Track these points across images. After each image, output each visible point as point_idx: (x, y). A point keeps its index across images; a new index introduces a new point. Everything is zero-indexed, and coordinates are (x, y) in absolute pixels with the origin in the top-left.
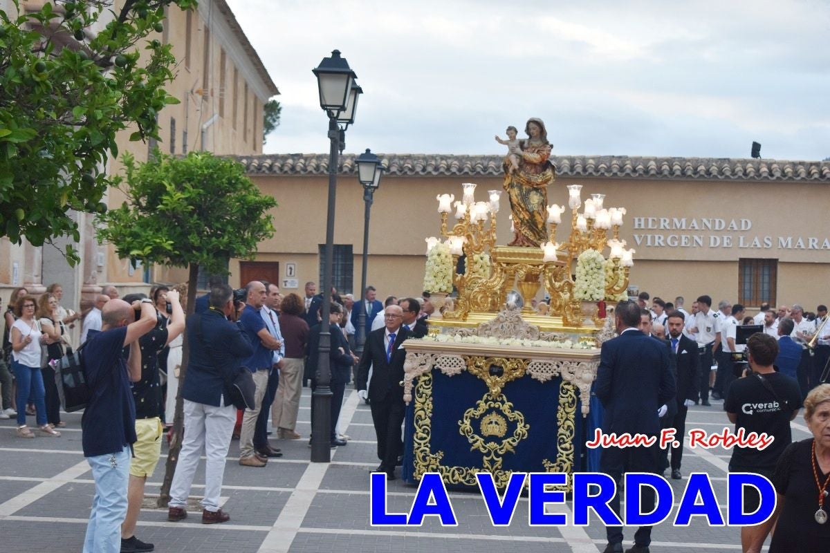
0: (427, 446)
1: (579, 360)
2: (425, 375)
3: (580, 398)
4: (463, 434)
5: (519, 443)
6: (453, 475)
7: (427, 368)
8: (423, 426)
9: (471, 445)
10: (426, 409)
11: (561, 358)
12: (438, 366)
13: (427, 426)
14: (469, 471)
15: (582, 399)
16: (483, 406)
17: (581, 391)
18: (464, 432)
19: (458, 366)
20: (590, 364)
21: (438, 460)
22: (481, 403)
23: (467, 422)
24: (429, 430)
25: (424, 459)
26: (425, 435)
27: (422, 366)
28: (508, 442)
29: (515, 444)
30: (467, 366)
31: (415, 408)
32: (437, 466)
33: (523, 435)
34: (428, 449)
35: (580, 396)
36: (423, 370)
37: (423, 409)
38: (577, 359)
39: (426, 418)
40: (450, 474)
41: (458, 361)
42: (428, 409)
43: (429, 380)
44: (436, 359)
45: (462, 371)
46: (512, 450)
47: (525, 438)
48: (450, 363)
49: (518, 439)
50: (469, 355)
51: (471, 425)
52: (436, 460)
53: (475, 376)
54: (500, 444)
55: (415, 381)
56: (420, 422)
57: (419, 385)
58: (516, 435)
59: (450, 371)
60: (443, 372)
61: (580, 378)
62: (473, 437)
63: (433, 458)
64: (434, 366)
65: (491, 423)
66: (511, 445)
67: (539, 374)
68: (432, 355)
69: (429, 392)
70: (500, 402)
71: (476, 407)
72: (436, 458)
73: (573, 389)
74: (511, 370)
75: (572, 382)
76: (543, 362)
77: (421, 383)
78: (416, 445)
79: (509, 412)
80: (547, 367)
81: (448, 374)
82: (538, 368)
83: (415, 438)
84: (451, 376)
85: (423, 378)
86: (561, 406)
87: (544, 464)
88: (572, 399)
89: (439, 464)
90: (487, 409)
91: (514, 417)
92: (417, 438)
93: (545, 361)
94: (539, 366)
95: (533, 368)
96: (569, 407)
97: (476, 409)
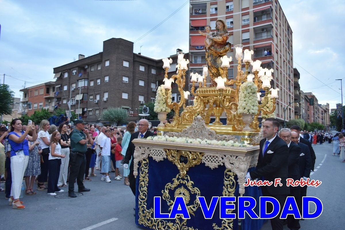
0: (145, 204)
1: (237, 155)
2: (144, 160)
3: (238, 182)
4: (165, 199)
5: (197, 209)
6: (158, 225)
7: (145, 156)
8: (143, 191)
10: (145, 181)
11: (225, 153)
12: (151, 155)
13: (146, 192)
14: (167, 224)
15: (239, 183)
16: (176, 182)
17: (238, 177)
18: (165, 198)
19: (161, 155)
20: (245, 158)
21: (150, 214)
22: (175, 180)
23: (167, 192)
24: (146, 194)
25: (143, 211)
26: (144, 197)
27: (143, 155)
28: (191, 208)
29: (195, 210)
30: (167, 156)
31: (140, 180)
32: (150, 218)
34: (145, 206)
35: (238, 181)
36: (143, 157)
37: (143, 181)
38: (235, 154)
39: (145, 187)
40: (156, 224)
41: (161, 153)
42: (146, 181)
43: (147, 163)
44: (150, 151)
45: (164, 158)
46: (193, 214)
48: (157, 154)
49: (196, 207)
50: (168, 149)
51: (169, 194)
52: (149, 214)
53: (171, 162)
55: (140, 164)
56: (142, 189)
57: (142, 166)
58: (196, 204)
59: (158, 158)
60: (154, 159)
61: (238, 168)
62: (170, 202)
63: (148, 212)
64: (149, 155)
65: (180, 193)
66: (192, 210)
67: (210, 163)
68: (148, 148)
69: (147, 171)
70: (186, 180)
71: (172, 182)
72: (149, 213)
73: (233, 175)
74: (192, 160)
75: (232, 171)
76: (212, 155)
77: (142, 165)
78: (139, 202)
79: (191, 188)
80: (215, 159)
81: (156, 160)
82: (209, 159)
83: (139, 198)
84: (158, 162)
85: (144, 162)
86: (225, 186)
87: (214, 226)
88: (232, 182)
89: (150, 217)
90: (178, 184)
91: (194, 191)
92: (140, 198)
93: (214, 155)
94: (210, 157)
95: (206, 159)
96: (231, 188)
97: (172, 184)
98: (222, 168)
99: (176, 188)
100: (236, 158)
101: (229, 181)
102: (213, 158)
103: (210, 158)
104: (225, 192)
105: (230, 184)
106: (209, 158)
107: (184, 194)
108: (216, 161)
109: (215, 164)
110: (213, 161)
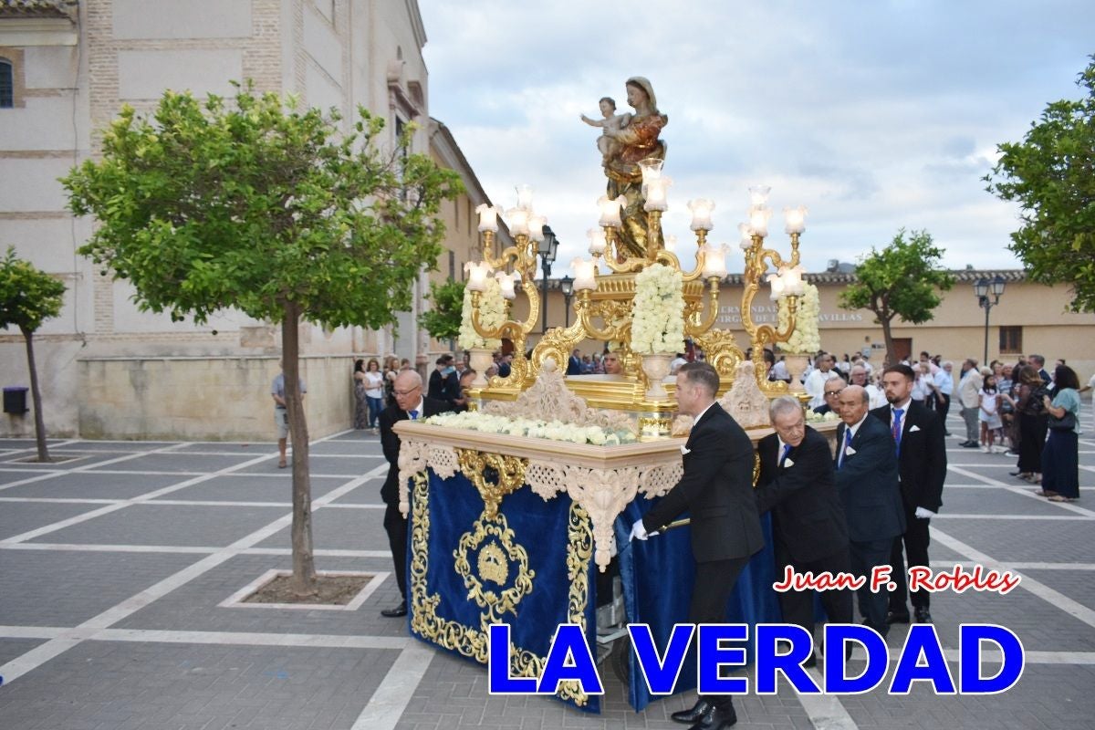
0: (423, 583)
1: (590, 465)
2: (420, 474)
3: (593, 535)
4: (459, 572)
5: (521, 599)
6: (449, 634)
7: (420, 465)
8: (420, 551)
9: (467, 591)
10: (423, 526)
12: (430, 462)
13: (424, 552)
14: (468, 634)
18: (460, 569)
19: (450, 464)
20: (606, 474)
21: (434, 607)
22: (478, 524)
23: (463, 553)
24: (426, 558)
25: (421, 601)
26: (422, 567)
27: (415, 461)
28: (509, 595)
29: (517, 600)
30: (460, 465)
31: (413, 524)
32: (434, 617)
33: (527, 587)
34: (424, 589)
36: (416, 467)
37: (420, 526)
38: (587, 464)
39: (423, 540)
40: (444, 632)
41: (449, 457)
42: (425, 526)
43: (425, 483)
44: (428, 452)
45: (455, 472)
46: (513, 610)
47: (528, 592)
48: (441, 459)
49: (520, 592)
50: (461, 447)
51: (467, 558)
52: (432, 607)
53: (469, 481)
54: (499, 596)
55: (411, 483)
56: (417, 545)
57: (416, 489)
58: (518, 585)
59: (443, 471)
60: (437, 473)
61: (591, 499)
62: (469, 579)
63: (429, 603)
64: (427, 461)
65: (489, 559)
66: (511, 600)
68: (425, 445)
69: (426, 503)
70: (500, 526)
71: (473, 531)
72: (431, 604)
73: (585, 517)
74: (507, 476)
75: (581, 505)
76: (543, 464)
77: (418, 487)
78: (413, 579)
79: (509, 546)
80: (549, 474)
81: (440, 476)
82: (538, 475)
84: (444, 479)
85: (420, 479)
86: (571, 545)
88: (585, 535)
89: (434, 614)
90: (485, 537)
91: (515, 553)
92: (414, 568)
93: (546, 464)
94: (539, 471)
95: (532, 474)
96: (583, 549)
97: (472, 535)
98: (563, 498)
99: (481, 545)
101: (580, 531)
102: (546, 474)
103: (539, 473)
104: (573, 559)
105: (580, 540)
106: (537, 473)
107: (496, 561)
108: (551, 481)
109: (551, 488)
110: (545, 480)
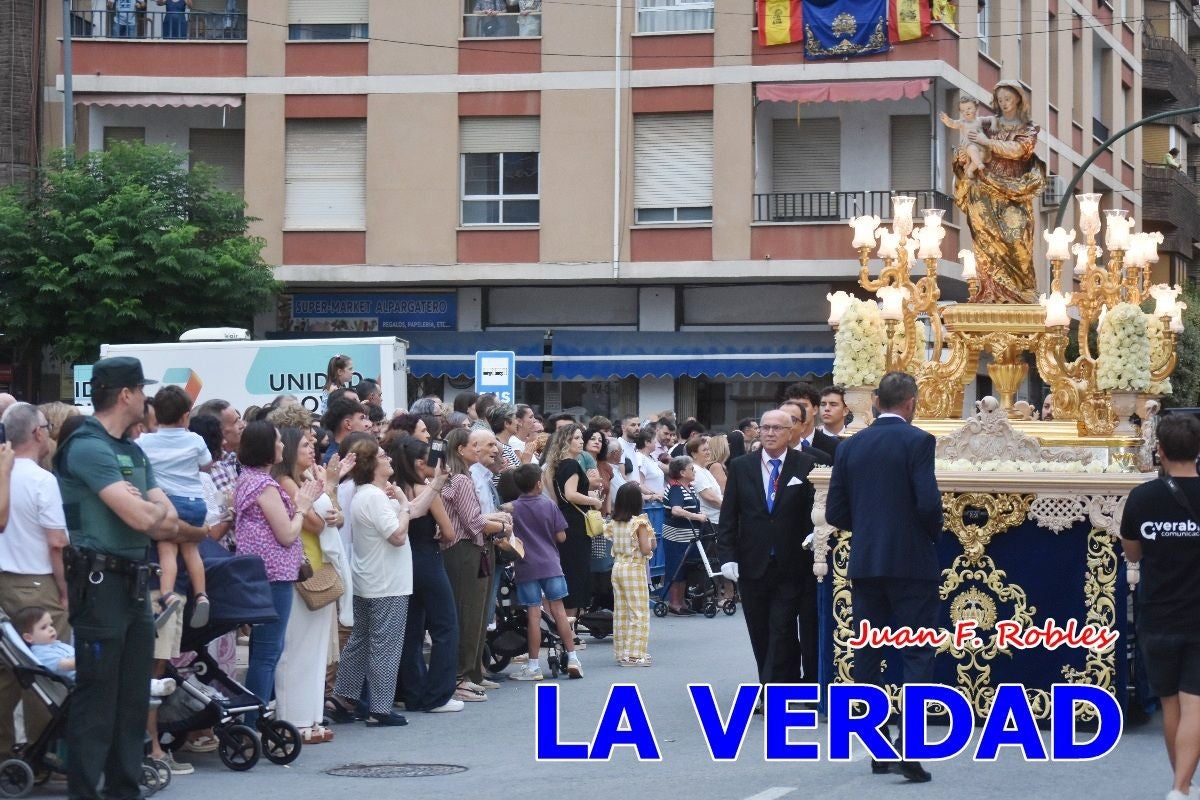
1: (1119, 492)
11: (1088, 490)
16: (954, 579)
22: (951, 572)
31: (834, 586)
38: (1116, 491)
46: (1007, 652)
55: (832, 539)
56: (843, 610)
57: (839, 545)
65: (969, 606)
67: (1051, 518)
70: (983, 569)
73: (1111, 542)
74: (1001, 514)
75: (1108, 531)
76: (1056, 497)
77: (842, 543)
79: (999, 587)
80: (1065, 506)
82: (1049, 509)
83: (836, 639)
86: (1090, 572)
87: (1065, 673)
88: (1109, 559)
90: (960, 583)
91: (1008, 594)
92: (839, 637)
93: (1061, 496)
94: (1050, 504)
95: (1040, 508)
96: (1105, 573)
98: (1082, 527)
99: (953, 595)
100: (1117, 501)
101: (1102, 557)
102: (1061, 506)
103: (1052, 506)
104: (1092, 586)
105: (1103, 566)
106: (1047, 506)
108: (1068, 513)
109: (1066, 519)
110: (1059, 513)
